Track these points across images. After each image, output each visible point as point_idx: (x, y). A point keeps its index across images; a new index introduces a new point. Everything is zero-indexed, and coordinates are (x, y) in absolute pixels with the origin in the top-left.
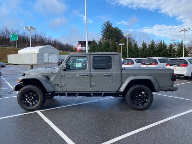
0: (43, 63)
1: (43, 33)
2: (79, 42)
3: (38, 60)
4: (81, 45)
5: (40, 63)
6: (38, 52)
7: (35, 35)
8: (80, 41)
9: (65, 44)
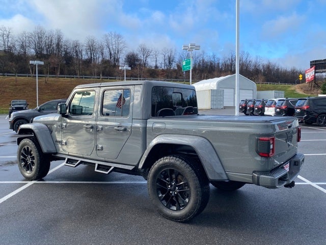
0: (222, 107)
1: (245, 53)
2: (311, 62)
3: (211, 101)
4: (316, 69)
5: (215, 107)
6: (215, 88)
7: (230, 57)
8: (313, 61)
9: (289, 69)
